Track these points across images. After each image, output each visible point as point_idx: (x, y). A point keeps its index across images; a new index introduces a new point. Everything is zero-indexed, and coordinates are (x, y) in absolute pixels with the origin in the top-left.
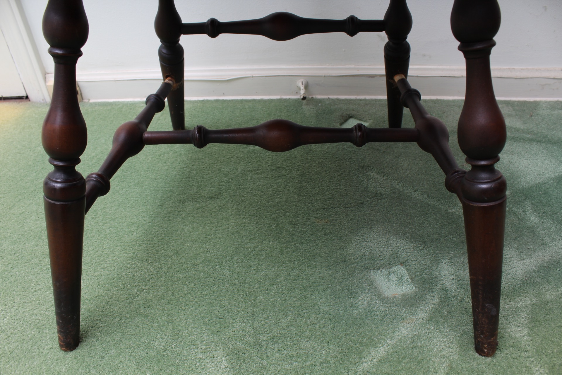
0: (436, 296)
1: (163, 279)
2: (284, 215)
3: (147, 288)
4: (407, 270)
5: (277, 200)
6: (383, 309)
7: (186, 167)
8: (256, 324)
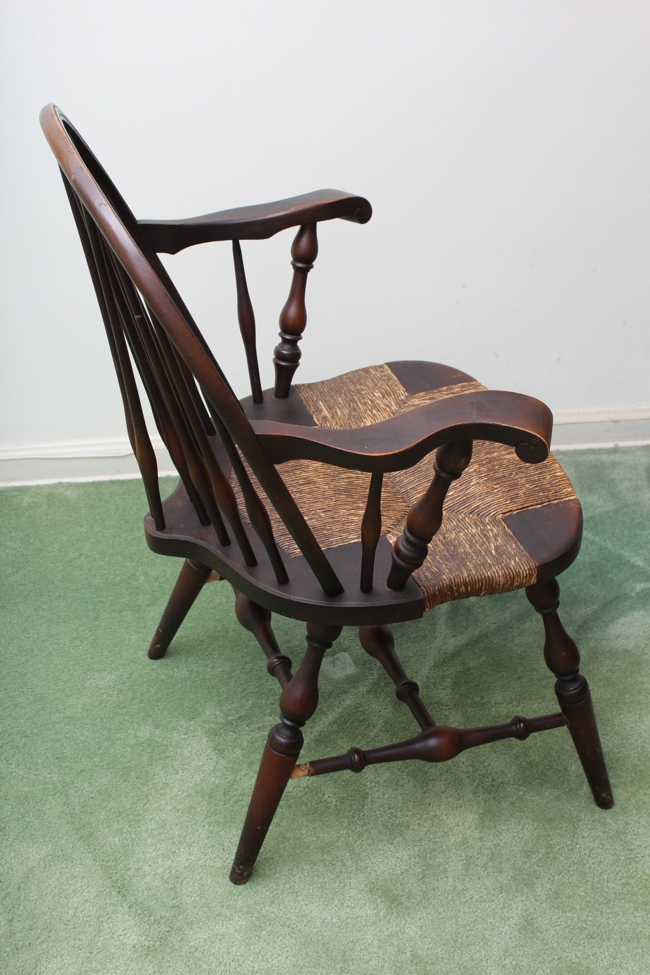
1: (128, 684)
2: (228, 616)
3: (115, 693)
4: (350, 655)
5: (218, 601)
7: (108, 574)
8: (224, 708)
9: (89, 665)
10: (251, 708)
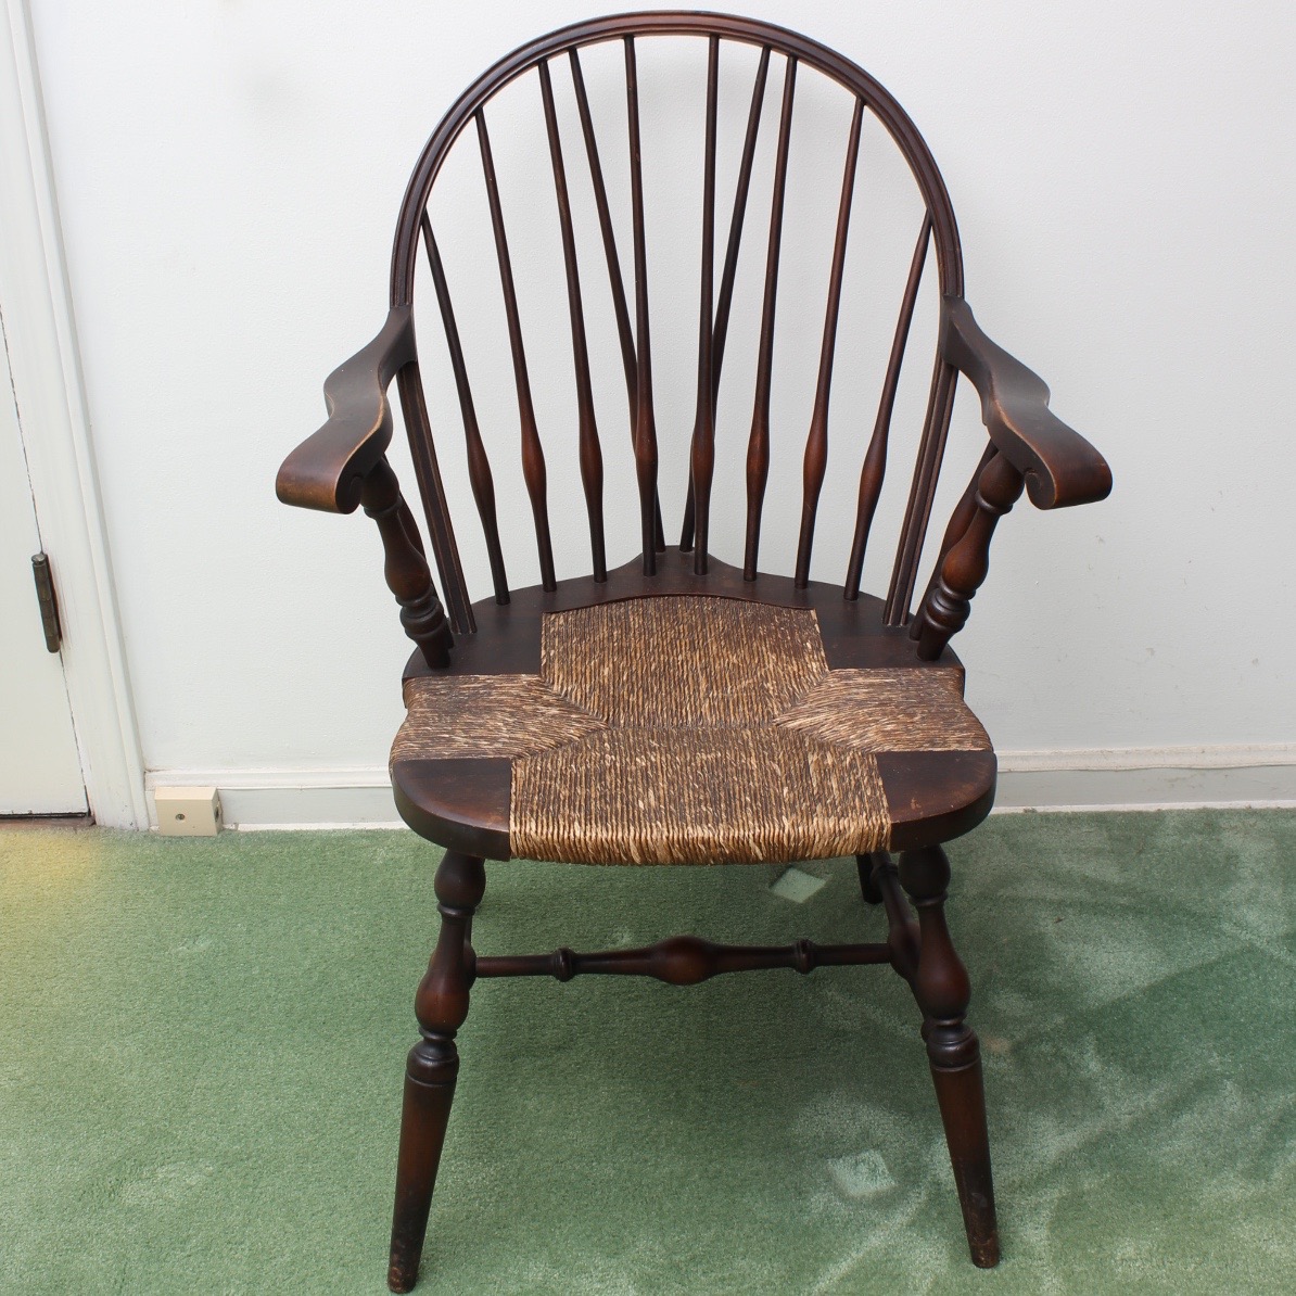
0: (923, 1193)
1: (515, 1186)
2: (687, 1076)
3: (493, 1199)
4: (883, 1156)
5: (672, 1049)
6: (847, 1213)
7: (499, 990)
8: (667, 1240)
9: (455, 1148)
10: (712, 1242)
